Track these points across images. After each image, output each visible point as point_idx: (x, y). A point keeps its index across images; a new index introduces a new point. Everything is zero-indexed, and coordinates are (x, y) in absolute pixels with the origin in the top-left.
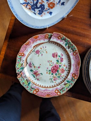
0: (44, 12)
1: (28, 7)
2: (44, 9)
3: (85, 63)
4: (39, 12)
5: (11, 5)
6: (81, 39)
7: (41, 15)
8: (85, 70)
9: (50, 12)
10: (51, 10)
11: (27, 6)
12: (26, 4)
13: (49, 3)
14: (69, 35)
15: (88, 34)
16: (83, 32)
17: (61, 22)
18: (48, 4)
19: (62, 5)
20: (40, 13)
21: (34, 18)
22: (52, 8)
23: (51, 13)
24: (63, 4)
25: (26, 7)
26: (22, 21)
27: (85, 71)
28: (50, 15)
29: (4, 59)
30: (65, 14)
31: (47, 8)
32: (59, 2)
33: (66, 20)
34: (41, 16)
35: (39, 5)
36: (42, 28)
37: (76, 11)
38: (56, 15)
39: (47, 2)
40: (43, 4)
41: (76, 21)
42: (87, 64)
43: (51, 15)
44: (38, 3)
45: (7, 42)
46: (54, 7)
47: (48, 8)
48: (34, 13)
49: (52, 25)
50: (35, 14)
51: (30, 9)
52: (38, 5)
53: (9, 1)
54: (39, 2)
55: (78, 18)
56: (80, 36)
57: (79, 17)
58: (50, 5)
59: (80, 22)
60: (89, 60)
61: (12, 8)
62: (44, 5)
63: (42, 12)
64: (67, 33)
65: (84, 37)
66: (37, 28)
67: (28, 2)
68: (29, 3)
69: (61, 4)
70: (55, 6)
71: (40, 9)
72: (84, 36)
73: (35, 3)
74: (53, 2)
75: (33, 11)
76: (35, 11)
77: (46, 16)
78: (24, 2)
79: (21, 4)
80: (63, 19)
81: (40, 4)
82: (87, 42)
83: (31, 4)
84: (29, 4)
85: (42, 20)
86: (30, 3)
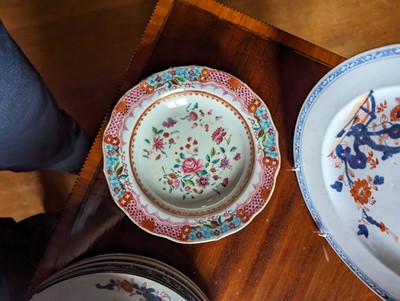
0: (343, 164)
1: (362, 115)
2: (352, 166)
3: (160, 269)
4: (344, 148)
5: (368, 58)
6: (240, 272)
7: (335, 154)
8: (138, 263)
9: (341, 185)
10: (346, 189)
11: (366, 110)
12: (370, 110)
13: (369, 185)
14: (261, 237)
15: (256, 296)
16: (262, 283)
17: (308, 218)
18: (364, 182)
19: (360, 227)
20: (340, 152)
21: (326, 128)
22: (354, 192)
23: (338, 186)
24: (363, 231)
25: (361, 107)
26: (321, 89)
27: (134, 262)
28: (333, 183)
29: (218, 18)
30: (331, 232)
31: (353, 176)
32: (369, 219)
33: (311, 233)
34: (332, 154)
35: (365, 149)
36: (295, 152)
37: (337, 273)
38: (330, 202)
39: (373, 178)
40: (368, 165)
41: (304, 264)
42: (157, 274)
43: (333, 187)
44: (370, 149)
45: (268, 35)
46: (356, 200)
47: (353, 179)
48: (343, 131)
49: (301, 185)
50: (339, 135)
51: (356, 118)
52: (366, 146)
53: (378, 53)
54: (374, 151)
55: (311, 276)
56: (253, 270)
57: (313, 279)
58: (362, 189)
59: (297, 279)
60: (168, 281)
61: (360, 62)
62: (362, 166)
63: (343, 159)
64: (269, 229)
65: (247, 281)
66: (296, 134)
67: (376, 114)
68: (374, 117)
69: (362, 223)
70: (359, 204)
71: (353, 153)
72: (249, 284)
73: (372, 137)
74: (370, 199)
75: (347, 130)
76: (349, 135)
77: (331, 169)
78: (378, 104)
79: (372, 92)
80: (316, 225)
81: (367, 156)
82: (230, 289)
83: (370, 125)
84: (370, 117)
85: (320, 154)
86: (374, 121)
